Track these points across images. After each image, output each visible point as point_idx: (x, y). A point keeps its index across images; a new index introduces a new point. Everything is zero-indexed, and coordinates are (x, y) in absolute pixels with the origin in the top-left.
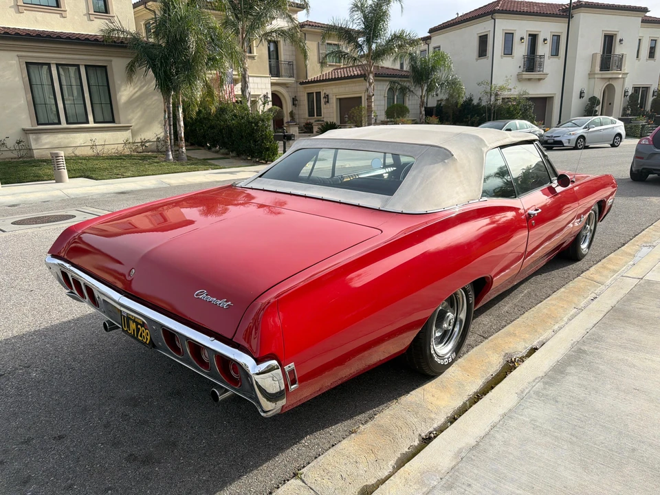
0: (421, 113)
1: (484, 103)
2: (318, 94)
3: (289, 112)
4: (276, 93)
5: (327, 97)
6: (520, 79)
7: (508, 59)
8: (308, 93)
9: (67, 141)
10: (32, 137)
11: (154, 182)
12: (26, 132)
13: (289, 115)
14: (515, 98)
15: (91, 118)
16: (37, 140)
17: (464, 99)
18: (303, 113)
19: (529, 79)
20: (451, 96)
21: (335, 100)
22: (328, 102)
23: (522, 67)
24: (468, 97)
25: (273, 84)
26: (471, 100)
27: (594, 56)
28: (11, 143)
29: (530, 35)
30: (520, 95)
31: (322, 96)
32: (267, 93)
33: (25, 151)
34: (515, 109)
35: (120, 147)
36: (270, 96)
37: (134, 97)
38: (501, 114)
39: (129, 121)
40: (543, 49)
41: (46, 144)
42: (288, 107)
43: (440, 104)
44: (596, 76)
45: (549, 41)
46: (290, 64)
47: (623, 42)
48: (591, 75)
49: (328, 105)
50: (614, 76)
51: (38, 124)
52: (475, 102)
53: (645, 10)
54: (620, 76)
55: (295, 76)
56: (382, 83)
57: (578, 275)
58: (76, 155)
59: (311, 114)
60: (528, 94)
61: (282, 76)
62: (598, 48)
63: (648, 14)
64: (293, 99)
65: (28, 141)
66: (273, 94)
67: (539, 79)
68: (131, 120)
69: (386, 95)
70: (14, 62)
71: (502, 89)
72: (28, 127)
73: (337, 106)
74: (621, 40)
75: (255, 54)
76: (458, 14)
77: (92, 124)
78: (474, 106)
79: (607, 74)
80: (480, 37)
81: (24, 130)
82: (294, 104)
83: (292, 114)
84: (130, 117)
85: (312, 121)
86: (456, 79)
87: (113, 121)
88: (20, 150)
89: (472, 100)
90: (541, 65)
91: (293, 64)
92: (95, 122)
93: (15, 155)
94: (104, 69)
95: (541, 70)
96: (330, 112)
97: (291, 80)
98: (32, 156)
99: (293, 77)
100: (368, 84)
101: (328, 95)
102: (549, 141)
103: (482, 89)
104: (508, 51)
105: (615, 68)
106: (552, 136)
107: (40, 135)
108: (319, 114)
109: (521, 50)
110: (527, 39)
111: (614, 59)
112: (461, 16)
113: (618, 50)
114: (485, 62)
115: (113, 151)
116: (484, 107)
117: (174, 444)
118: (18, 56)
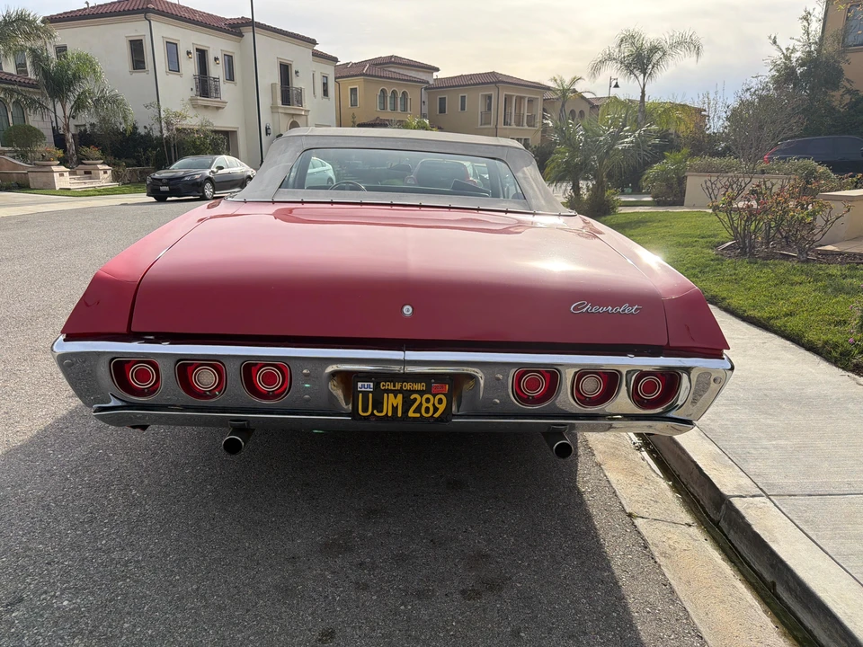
1: (153, 134)
6: (195, 105)
7: (175, 77)
19: (206, 107)
20: (104, 120)
23: (194, 89)
26: (135, 127)
27: (273, 85)
29: (197, 50)
34: (203, 143)
38: (184, 148)
40: (216, 71)
44: (280, 111)
45: (221, 60)
47: (300, 74)
48: (274, 108)
50: (298, 112)
52: (141, 131)
53: (314, 42)
54: (303, 113)
62: (275, 78)
63: (316, 48)
71: (176, 116)
74: (297, 72)
76: (87, 3)
78: (141, 137)
79: (291, 109)
80: (131, 41)
86: (117, 95)
89: (137, 129)
90: (217, 90)
95: (218, 96)
104: (174, 67)
105: (295, 102)
109: (190, 67)
110: (195, 55)
111: (293, 94)
112: (93, 7)
113: (296, 83)
114: (146, 76)
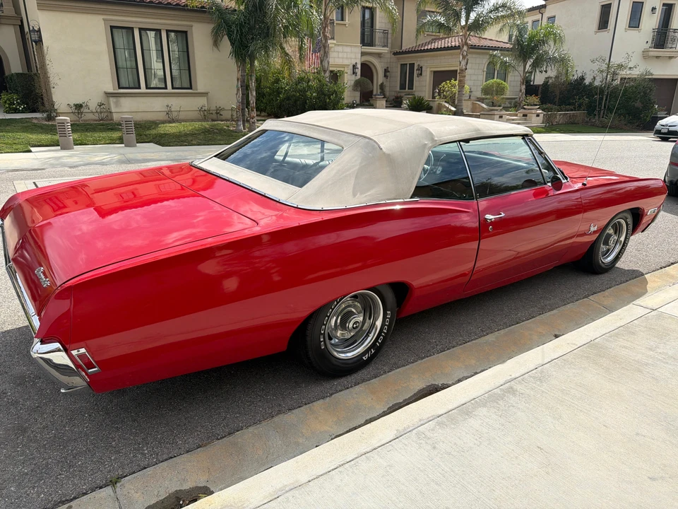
0: (521, 91)
1: (597, 83)
2: (412, 65)
3: (379, 84)
4: (367, 63)
5: (420, 68)
6: (645, 56)
7: (633, 32)
8: (401, 65)
10: (112, 100)
12: (108, 95)
13: (379, 87)
14: (635, 79)
15: (169, 84)
16: (117, 104)
17: (575, 77)
18: (394, 85)
19: (657, 57)
20: (560, 73)
21: (428, 73)
22: (421, 74)
23: (650, 42)
24: (580, 75)
25: (363, 54)
26: (582, 79)
28: (93, 105)
29: (664, 5)
30: (642, 75)
31: (416, 68)
32: (356, 63)
33: (106, 114)
36: (359, 66)
41: (126, 107)
42: (379, 78)
43: (548, 82)
46: (385, 32)
49: (421, 78)
51: (120, 88)
52: (587, 82)
55: (389, 45)
56: (481, 56)
57: (586, 297)
59: (403, 87)
60: (652, 75)
61: (375, 46)
64: (385, 70)
65: (109, 104)
66: (363, 65)
67: (670, 58)
69: (485, 70)
70: (100, 25)
71: (621, 66)
72: (111, 90)
73: (430, 80)
75: (347, 21)
77: (170, 90)
78: (585, 86)
80: (603, 6)
81: (106, 93)
82: (385, 76)
83: (382, 86)
85: (402, 94)
87: (191, 88)
88: (101, 112)
89: (584, 79)
90: (674, 40)
91: (387, 33)
92: (173, 88)
93: (96, 117)
94: (184, 34)
95: (674, 46)
96: (423, 86)
97: (385, 50)
98: (112, 119)
99: (387, 46)
100: (461, 57)
101: (421, 68)
102: (663, 131)
103: (596, 66)
106: (667, 125)
108: (411, 87)
109: (651, 22)
110: (660, 10)
114: (606, 35)
116: (596, 87)
117: (24, 431)
118: (104, 20)
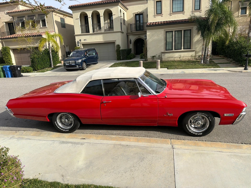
9: (172, 55)
10: (163, 54)
11: (180, 72)
15: (182, 48)
16: (164, 55)
28: (157, 56)
35: (190, 58)
37: (199, 39)
39: (196, 48)
41: (166, 56)
51: (166, 50)
58: (174, 60)
65: (162, 56)
68: (197, 48)
70: (163, 32)
72: (163, 51)
77: (182, 50)
84: (196, 47)
87: (190, 49)
88: (159, 58)
92: (184, 49)
94: (190, 31)
98: (162, 60)
107: (165, 54)
115: (187, 59)
118: (164, 30)
